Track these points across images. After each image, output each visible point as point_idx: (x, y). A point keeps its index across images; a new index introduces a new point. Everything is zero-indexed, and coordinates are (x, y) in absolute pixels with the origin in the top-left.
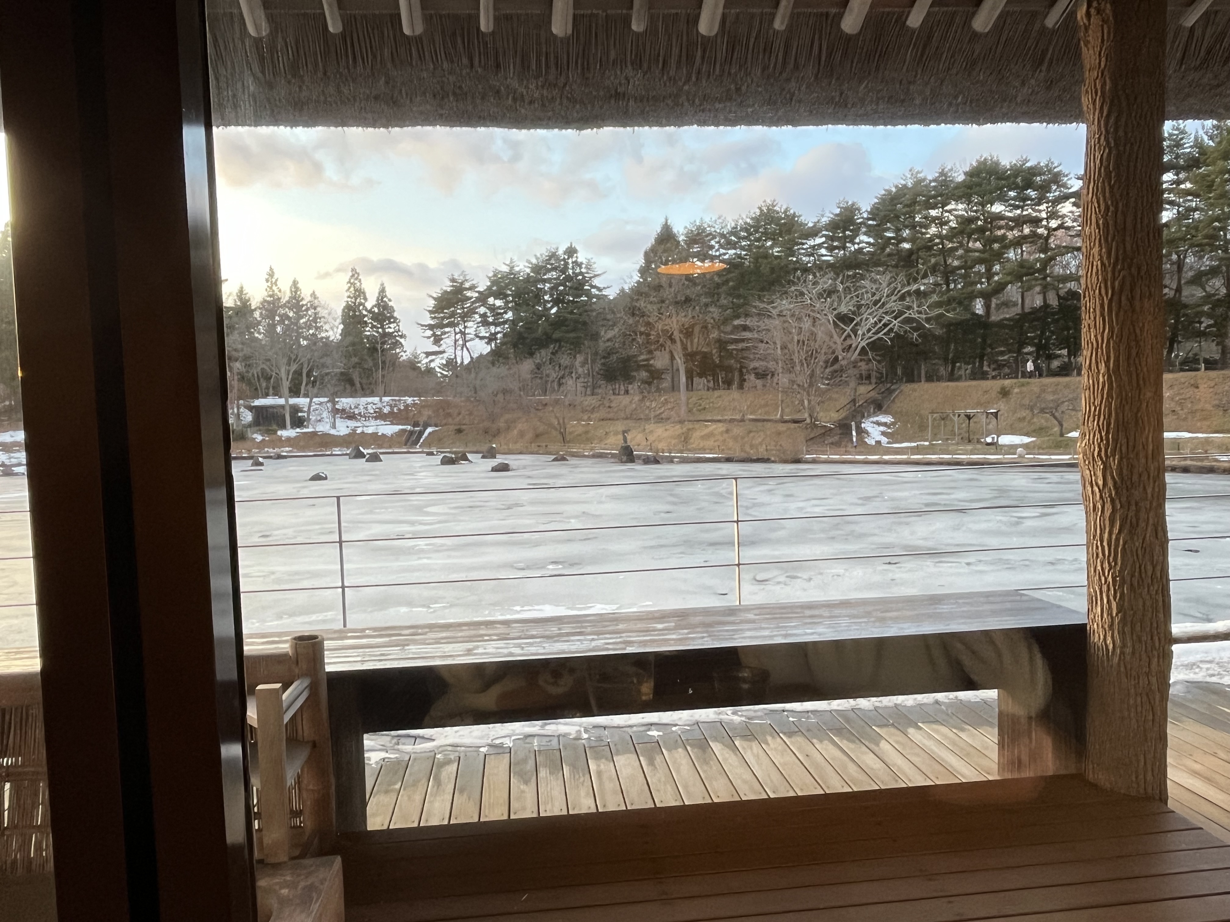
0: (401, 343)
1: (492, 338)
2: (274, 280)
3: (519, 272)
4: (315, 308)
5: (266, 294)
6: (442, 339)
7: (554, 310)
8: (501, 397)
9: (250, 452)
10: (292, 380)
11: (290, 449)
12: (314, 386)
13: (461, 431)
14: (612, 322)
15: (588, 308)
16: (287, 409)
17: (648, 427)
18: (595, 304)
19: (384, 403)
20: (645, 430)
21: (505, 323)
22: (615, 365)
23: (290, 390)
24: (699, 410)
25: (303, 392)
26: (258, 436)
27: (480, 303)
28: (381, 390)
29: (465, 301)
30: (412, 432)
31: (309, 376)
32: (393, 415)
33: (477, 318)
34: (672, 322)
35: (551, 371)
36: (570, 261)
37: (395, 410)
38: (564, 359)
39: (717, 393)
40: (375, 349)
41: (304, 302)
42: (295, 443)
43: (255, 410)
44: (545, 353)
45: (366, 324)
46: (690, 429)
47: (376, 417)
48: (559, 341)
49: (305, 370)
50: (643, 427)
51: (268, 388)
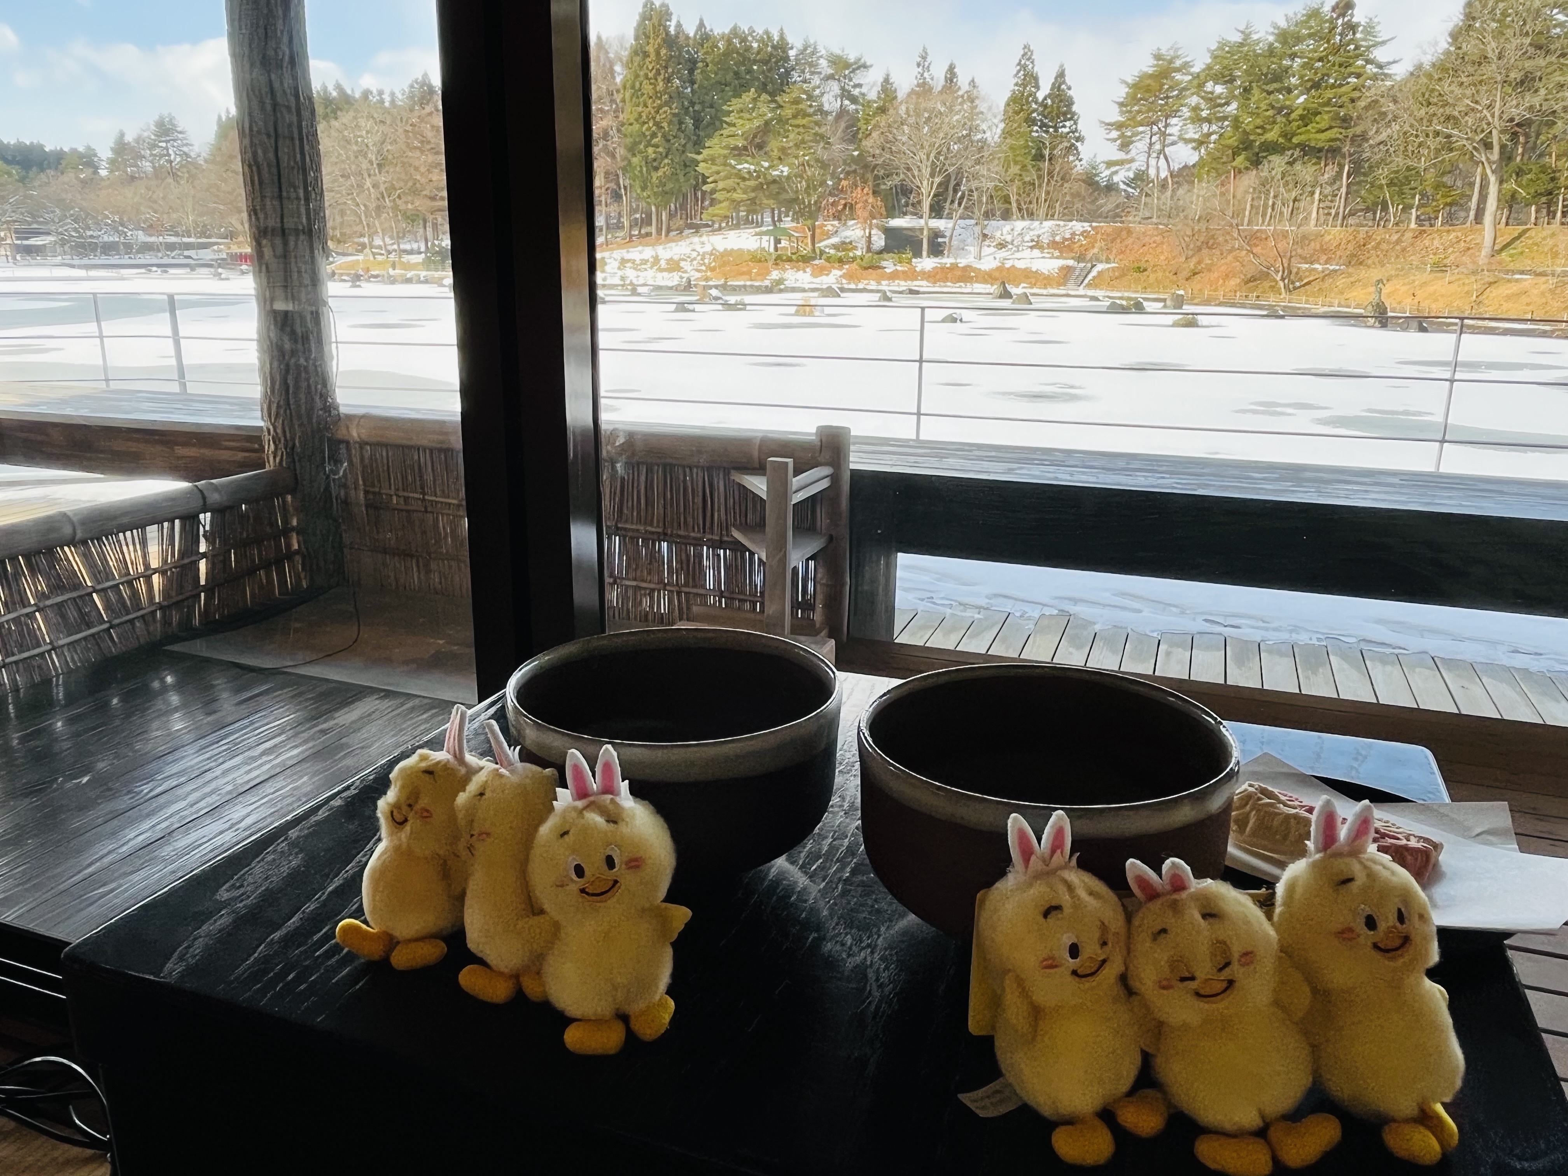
0: (1076, 149)
1: (1200, 143)
2: (926, 64)
3: (1258, 41)
4: (972, 102)
5: (916, 82)
6: (1132, 142)
7: (1302, 99)
8: (1203, 225)
9: (879, 283)
10: (935, 196)
11: (924, 283)
12: (960, 204)
13: (1141, 270)
14: (1390, 116)
15: (1356, 94)
16: (925, 232)
17: (1419, 278)
18: (1369, 88)
19: (1044, 228)
20: (1414, 281)
21: (1225, 118)
22: (1384, 182)
23: (932, 208)
24: (1511, 256)
25: (946, 212)
26: (889, 265)
27: (1193, 90)
28: (1042, 212)
29: (1171, 88)
30: (1075, 268)
31: (955, 191)
32: (1054, 245)
33: (1186, 112)
34: (1493, 116)
35: (1282, 189)
36: (1340, 22)
37: (1058, 239)
38: (1306, 171)
39: (1548, 230)
40: (1042, 156)
41: (960, 93)
42: (931, 276)
43: (889, 232)
44: (1278, 162)
45: (1034, 122)
46: (1490, 284)
47: (1032, 248)
48: (1302, 146)
49: (952, 183)
50: (1412, 278)
51: (907, 205)
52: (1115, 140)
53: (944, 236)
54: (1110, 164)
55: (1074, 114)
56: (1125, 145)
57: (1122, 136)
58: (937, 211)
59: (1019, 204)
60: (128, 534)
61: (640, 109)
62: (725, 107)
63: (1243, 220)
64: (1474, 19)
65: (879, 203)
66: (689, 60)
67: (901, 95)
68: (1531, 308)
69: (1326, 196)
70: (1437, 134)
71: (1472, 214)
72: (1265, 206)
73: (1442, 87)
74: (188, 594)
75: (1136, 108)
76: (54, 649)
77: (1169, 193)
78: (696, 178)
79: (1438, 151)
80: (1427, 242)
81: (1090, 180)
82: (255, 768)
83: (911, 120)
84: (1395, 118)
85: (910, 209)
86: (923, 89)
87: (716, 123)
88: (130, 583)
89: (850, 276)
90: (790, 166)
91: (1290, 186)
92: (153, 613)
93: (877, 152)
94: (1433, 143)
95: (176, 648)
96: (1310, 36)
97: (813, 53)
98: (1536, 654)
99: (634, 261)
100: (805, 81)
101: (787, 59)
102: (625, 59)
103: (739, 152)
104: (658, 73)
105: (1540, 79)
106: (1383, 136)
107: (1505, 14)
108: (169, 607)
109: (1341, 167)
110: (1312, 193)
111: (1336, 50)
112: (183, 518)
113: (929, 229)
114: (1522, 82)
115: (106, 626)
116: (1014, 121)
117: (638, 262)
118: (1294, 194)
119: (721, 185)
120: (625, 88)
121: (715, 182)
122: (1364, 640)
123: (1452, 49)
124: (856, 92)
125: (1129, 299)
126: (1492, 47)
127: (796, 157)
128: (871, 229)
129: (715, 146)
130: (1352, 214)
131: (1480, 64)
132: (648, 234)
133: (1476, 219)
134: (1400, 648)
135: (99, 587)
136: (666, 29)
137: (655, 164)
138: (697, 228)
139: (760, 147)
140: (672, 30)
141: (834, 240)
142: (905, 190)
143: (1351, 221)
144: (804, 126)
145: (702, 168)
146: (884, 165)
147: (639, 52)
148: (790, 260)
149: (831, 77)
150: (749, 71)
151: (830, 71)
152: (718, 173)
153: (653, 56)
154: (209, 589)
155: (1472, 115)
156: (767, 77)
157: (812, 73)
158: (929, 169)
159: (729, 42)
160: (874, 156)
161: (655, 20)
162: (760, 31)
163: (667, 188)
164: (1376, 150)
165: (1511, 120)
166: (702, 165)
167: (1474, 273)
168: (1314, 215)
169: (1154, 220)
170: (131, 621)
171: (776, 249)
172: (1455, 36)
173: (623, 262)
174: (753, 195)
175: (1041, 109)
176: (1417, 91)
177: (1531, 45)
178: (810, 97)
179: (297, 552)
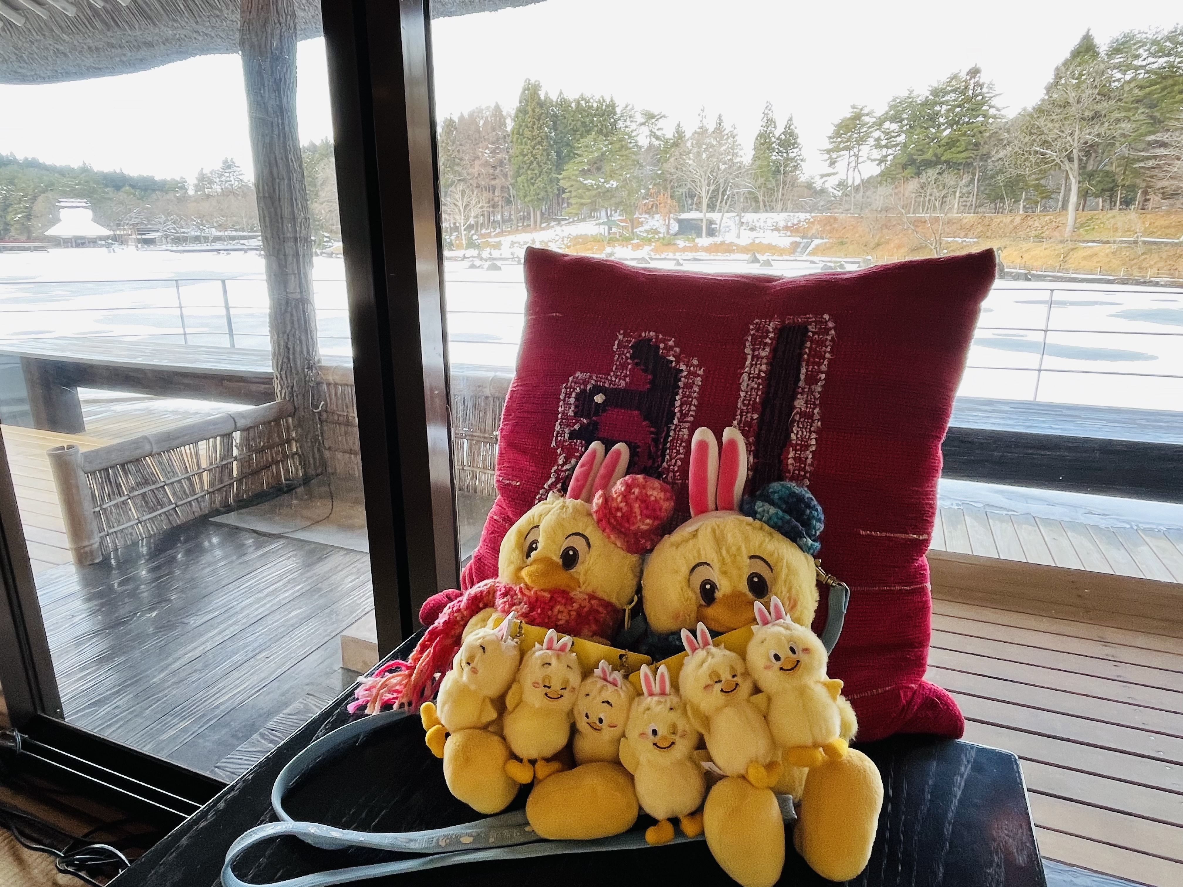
0: (801, 166)
1: (882, 160)
2: (704, 114)
3: (918, 96)
4: (734, 137)
5: (697, 126)
6: (837, 162)
7: (948, 131)
8: (883, 215)
9: (675, 255)
10: (710, 198)
11: (704, 254)
12: (726, 203)
13: (842, 243)
14: (1005, 142)
15: (983, 128)
16: (704, 221)
17: (1025, 246)
18: (992, 124)
19: (780, 218)
20: (1021, 248)
21: (897, 145)
22: (1001, 184)
23: (708, 206)
24: (1086, 231)
25: (718, 207)
26: (681, 243)
27: (876, 127)
28: (780, 206)
29: (863, 126)
30: (800, 243)
31: (723, 194)
32: (786, 228)
33: (871, 142)
34: (1073, 140)
35: (935, 190)
36: (972, 81)
37: (789, 224)
38: (949, 179)
39: (1111, 214)
40: (779, 172)
41: (725, 132)
42: (708, 249)
43: (680, 222)
44: (931, 173)
45: (773, 150)
46: (1072, 249)
47: (773, 230)
48: (947, 162)
49: (721, 190)
50: (1020, 246)
51: (692, 204)
52: (826, 161)
53: (716, 224)
54: (822, 176)
55: (799, 145)
56: (833, 163)
57: (830, 158)
58: (711, 207)
59: (764, 202)
60: (187, 447)
61: (522, 147)
62: (576, 145)
63: (909, 210)
64: (1061, 78)
65: (675, 203)
66: (553, 115)
67: (688, 135)
68: (1099, 265)
69: (963, 194)
70: (1036, 152)
71: (1060, 203)
72: (924, 202)
73: (1040, 122)
74: (226, 484)
75: (839, 140)
76: (140, 523)
77: (861, 194)
78: (558, 190)
79: (1037, 164)
80: (1030, 223)
81: (809, 186)
82: (262, 606)
83: (695, 150)
84: (1009, 143)
85: (694, 207)
86: (702, 132)
87: (572, 155)
88: (189, 479)
89: (655, 250)
90: (618, 181)
91: (941, 188)
92: (203, 496)
93: (673, 171)
94: (1033, 158)
95: (218, 519)
96: (952, 91)
97: (632, 109)
98: (1104, 515)
99: (519, 243)
100: (626, 127)
101: (615, 113)
102: (513, 115)
103: (584, 173)
104: (534, 124)
105: (1105, 116)
106: (1001, 154)
107: (1080, 74)
108: (213, 492)
109: (974, 174)
110: (955, 192)
111: (969, 100)
112: (223, 436)
113: (707, 220)
114: (1093, 118)
115: (174, 506)
116: (761, 150)
117: (522, 243)
118: (943, 193)
119: (574, 194)
120: (513, 134)
121: (570, 192)
122: (988, 505)
123: (1046, 97)
124: (659, 133)
125: (835, 262)
126: (1072, 95)
127: (621, 175)
128: (669, 220)
129: (571, 169)
130: (981, 205)
131: (1065, 107)
132: (529, 226)
133: (1063, 207)
134: (1012, 511)
135: (168, 482)
136: (538, 96)
137: (533, 181)
138: (559, 221)
139: (599, 169)
140: (542, 97)
141: (646, 227)
142: (691, 195)
143: (980, 210)
144: (626, 155)
145: (562, 183)
146: (678, 180)
147: (522, 111)
148: (618, 240)
149: (643, 124)
150: (592, 121)
151: (643, 120)
152: (572, 186)
153: (531, 112)
154: (240, 481)
155: (1059, 140)
156: (602, 125)
157: (632, 121)
158: (706, 182)
159: (578, 103)
160: (671, 174)
161: (531, 91)
162: (597, 97)
163: (540, 197)
164: (996, 164)
165: (1086, 143)
166: (561, 181)
167: (1062, 242)
168: (956, 206)
169: (852, 211)
170: (190, 502)
171: (609, 233)
172: (1049, 89)
173: (513, 243)
174: (594, 199)
175: (778, 142)
176: (1023, 126)
177: (1098, 94)
178: (630, 137)
179: (296, 453)
